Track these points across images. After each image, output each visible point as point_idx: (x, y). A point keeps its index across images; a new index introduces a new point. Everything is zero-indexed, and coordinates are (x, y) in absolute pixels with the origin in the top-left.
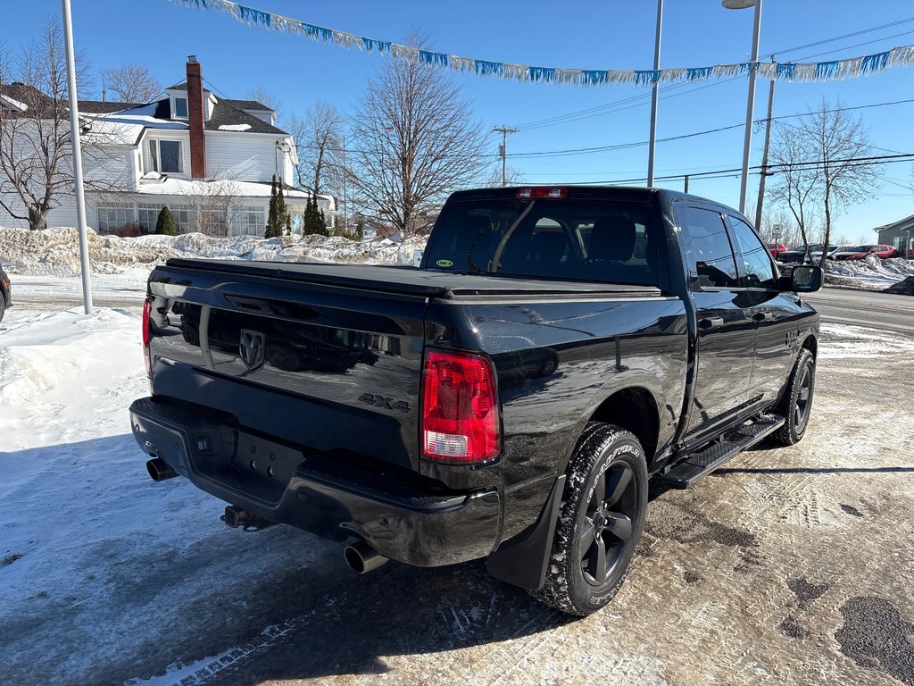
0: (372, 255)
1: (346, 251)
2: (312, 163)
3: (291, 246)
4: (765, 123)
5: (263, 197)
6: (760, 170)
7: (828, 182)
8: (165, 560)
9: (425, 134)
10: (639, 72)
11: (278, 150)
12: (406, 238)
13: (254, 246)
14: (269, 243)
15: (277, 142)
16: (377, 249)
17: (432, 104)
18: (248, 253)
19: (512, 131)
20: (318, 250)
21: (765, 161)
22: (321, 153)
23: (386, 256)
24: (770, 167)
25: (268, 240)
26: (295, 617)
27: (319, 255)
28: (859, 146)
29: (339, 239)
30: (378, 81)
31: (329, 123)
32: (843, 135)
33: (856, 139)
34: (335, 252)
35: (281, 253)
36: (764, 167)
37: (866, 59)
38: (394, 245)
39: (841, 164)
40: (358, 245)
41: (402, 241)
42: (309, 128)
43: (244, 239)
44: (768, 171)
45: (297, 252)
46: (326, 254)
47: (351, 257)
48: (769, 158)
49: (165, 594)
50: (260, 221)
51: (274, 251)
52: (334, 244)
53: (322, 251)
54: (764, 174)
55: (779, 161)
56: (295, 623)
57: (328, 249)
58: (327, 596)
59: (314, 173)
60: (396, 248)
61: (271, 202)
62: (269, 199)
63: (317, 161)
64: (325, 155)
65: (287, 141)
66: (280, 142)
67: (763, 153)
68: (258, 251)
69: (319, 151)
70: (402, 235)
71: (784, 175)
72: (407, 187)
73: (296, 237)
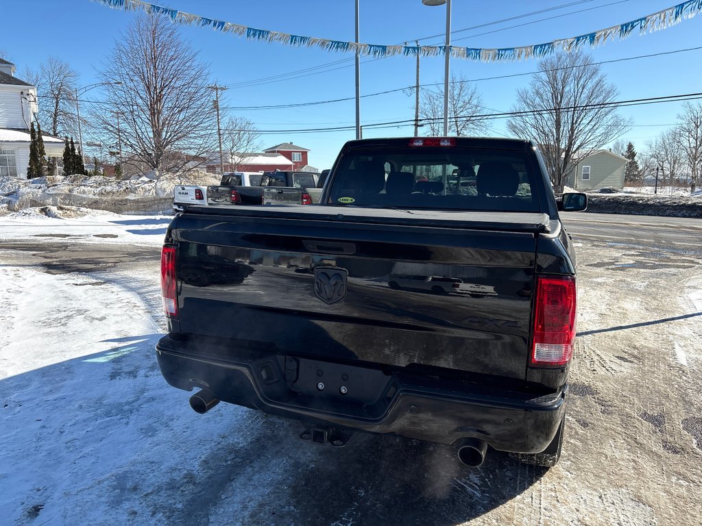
0: (134, 190)
1: (109, 188)
2: (48, 112)
3: (56, 185)
4: (415, 89)
5: (12, 141)
6: (414, 123)
7: (458, 131)
8: (188, 482)
9: (170, 89)
10: (371, 46)
11: (23, 100)
12: (161, 175)
13: (19, 186)
14: (33, 183)
15: (22, 93)
16: (137, 186)
17: (173, 65)
18: (14, 192)
19: (222, 89)
20: (83, 188)
21: (417, 116)
22: (57, 103)
23: (146, 191)
24: (421, 120)
25: (31, 180)
26: (346, 511)
27: (84, 192)
28: (477, 106)
29: (99, 178)
30: (124, 43)
31: (62, 77)
32: (467, 99)
33: (475, 102)
34: (98, 190)
35: (47, 192)
36: (416, 120)
37: (536, 47)
38: (151, 181)
39: (465, 119)
40: (119, 183)
41: (158, 178)
42: (44, 81)
43: (8, 180)
44: (420, 123)
45: (62, 190)
46: (90, 191)
47: (114, 193)
48: (419, 114)
49: (216, 514)
50: (11, 163)
51: (40, 190)
52: (96, 182)
53: (86, 189)
54: (417, 126)
55: (425, 116)
56: (349, 516)
57: (91, 187)
58: (353, 488)
59: (51, 120)
60: (153, 184)
61: (31, 147)
62: (29, 144)
63: (53, 110)
64: (60, 104)
65: (31, 91)
66: (25, 93)
67: (415, 111)
68: (23, 190)
69: (54, 101)
70: (157, 173)
71: (429, 126)
72: (157, 134)
73: (59, 177)
